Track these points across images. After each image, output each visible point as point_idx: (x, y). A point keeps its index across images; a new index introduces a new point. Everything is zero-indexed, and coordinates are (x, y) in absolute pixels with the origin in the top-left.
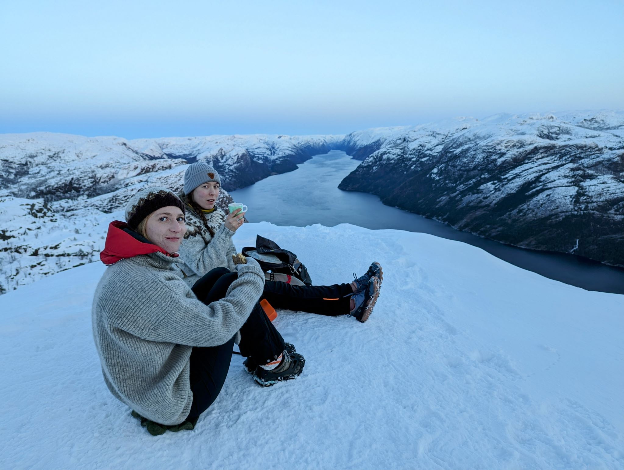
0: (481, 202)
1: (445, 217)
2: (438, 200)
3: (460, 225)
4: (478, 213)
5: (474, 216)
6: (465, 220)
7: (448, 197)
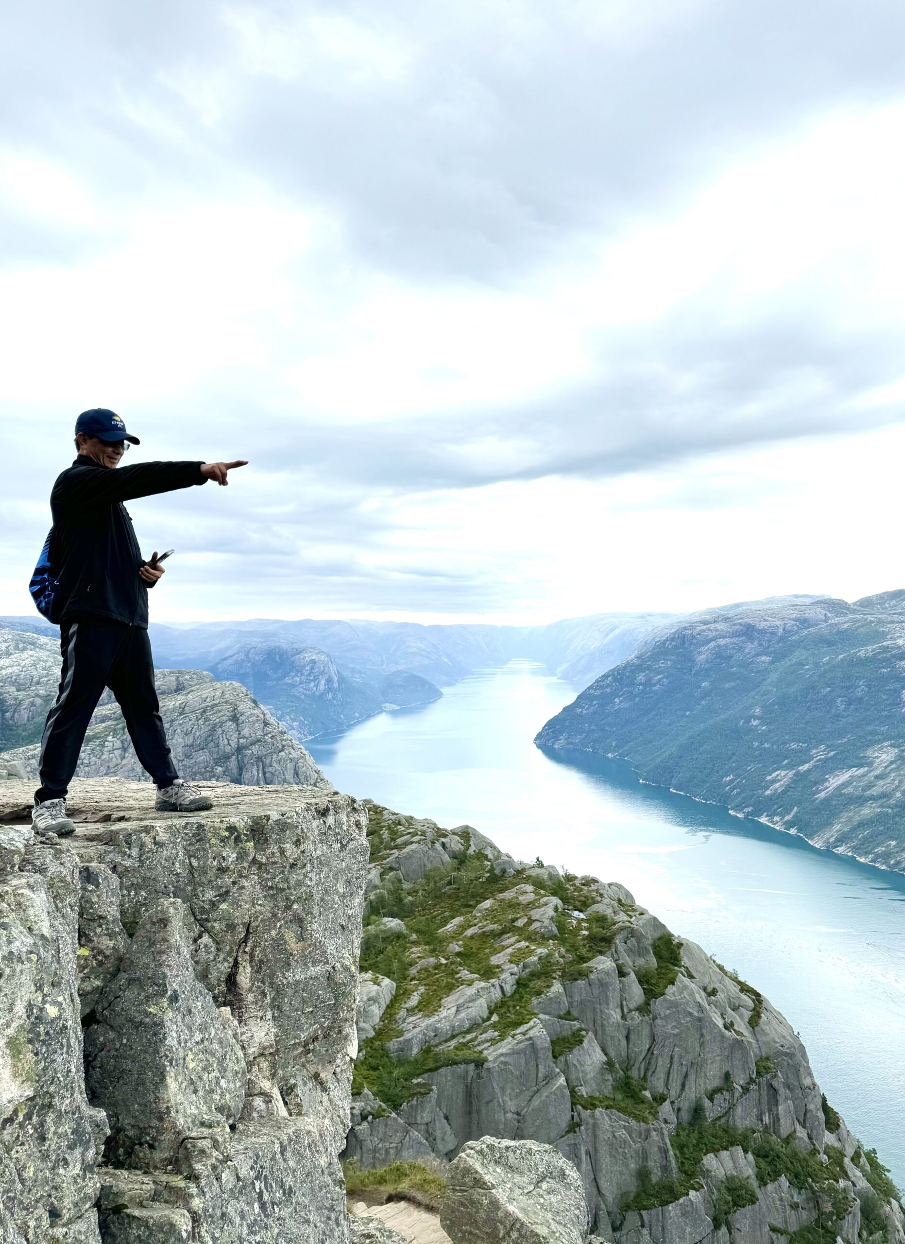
0: (870, 786)
1: (787, 818)
2: (769, 778)
3: (826, 837)
4: (867, 811)
5: (856, 819)
6: (837, 827)
7: (794, 771)
